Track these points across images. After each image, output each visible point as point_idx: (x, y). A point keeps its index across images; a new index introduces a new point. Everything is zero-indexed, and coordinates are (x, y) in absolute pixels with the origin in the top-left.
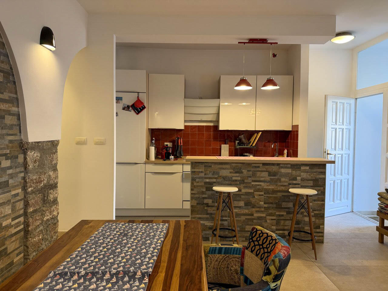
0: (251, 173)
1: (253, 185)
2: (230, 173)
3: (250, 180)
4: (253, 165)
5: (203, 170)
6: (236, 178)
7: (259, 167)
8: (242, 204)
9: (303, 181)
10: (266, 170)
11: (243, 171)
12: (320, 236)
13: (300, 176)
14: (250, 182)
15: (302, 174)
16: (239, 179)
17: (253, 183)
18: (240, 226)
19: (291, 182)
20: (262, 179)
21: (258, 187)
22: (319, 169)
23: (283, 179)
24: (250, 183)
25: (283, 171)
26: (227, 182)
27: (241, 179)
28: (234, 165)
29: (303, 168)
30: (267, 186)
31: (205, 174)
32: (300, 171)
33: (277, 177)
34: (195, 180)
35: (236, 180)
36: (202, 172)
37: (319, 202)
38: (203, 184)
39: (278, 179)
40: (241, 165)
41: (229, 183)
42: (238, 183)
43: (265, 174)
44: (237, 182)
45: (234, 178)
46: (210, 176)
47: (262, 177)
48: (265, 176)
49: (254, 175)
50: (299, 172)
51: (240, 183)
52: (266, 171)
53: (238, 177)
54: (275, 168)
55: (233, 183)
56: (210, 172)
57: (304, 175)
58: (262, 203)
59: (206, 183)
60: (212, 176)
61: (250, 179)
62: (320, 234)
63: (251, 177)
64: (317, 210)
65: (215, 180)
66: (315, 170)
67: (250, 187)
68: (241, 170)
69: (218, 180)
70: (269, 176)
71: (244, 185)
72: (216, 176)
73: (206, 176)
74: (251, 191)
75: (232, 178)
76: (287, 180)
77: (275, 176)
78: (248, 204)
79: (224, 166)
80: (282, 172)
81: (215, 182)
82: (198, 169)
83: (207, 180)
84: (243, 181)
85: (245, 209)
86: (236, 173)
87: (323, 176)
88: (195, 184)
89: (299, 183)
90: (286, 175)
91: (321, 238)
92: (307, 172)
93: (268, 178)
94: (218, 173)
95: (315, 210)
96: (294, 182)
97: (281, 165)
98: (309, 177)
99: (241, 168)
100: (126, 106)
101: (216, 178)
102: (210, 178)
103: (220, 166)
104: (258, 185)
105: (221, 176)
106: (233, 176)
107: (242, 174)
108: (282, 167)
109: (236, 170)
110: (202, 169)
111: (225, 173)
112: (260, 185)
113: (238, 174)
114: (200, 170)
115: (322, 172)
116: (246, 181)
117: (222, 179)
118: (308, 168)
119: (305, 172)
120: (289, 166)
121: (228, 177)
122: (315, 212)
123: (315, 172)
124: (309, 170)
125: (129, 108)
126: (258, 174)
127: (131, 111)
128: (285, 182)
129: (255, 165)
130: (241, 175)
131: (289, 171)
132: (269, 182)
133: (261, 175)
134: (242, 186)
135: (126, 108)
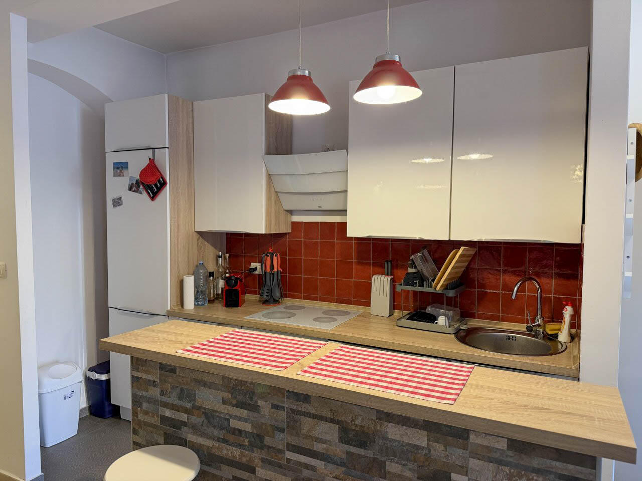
0: (283, 414)
1: (289, 460)
2: (225, 402)
3: (279, 440)
5: (157, 380)
6: (240, 423)
10: (329, 415)
11: (260, 403)
13: (464, 470)
14: (281, 447)
15: (474, 463)
16: (248, 427)
17: (289, 455)
20: (319, 447)
21: (306, 473)
22: (557, 460)
23: (393, 468)
24: (281, 452)
25: (393, 432)
26: (216, 432)
27: (255, 432)
29: (477, 439)
31: (162, 393)
32: (465, 448)
33: (370, 454)
34: (140, 406)
35: (240, 431)
36: (154, 384)
38: (156, 421)
39: (375, 460)
41: (221, 434)
42: (246, 442)
43: (328, 432)
44: (242, 439)
45: (234, 424)
46: (173, 399)
47: (318, 440)
48: (328, 438)
49: (293, 427)
50: (459, 452)
51: (252, 445)
52: (332, 421)
53: (246, 420)
55: (231, 438)
56: (173, 388)
57: (484, 473)
59: (164, 419)
60: (177, 402)
61: (281, 436)
63: (282, 431)
65: (184, 417)
66: (537, 464)
67: (280, 466)
68: (255, 399)
69: (194, 419)
70: (341, 440)
71: (264, 454)
72: (188, 405)
73: (164, 399)
75: (228, 420)
77: (362, 445)
79: (207, 377)
80: (391, 436)
82: (146, 372)
83: (168, 413)
84: (261, 438)
86: (240, 405)
88: (141, 417)
90: (407, 453)
92: (500, 462)
93: (340, 450)
94: (191, 397)
99: (252, 393)
100: (134, 182)
101: (186, 411)
102: (174, 407)
104: (307, 466)
105: (199, 408)
106: (231, 416)
107: (255, 415)
108: (390, 418)
109: (240, 398)
110: (153, 374)
111: (210, 399)
112: (313, 469)
113: (244, 413)
114: (151, 377)
116: (268, 441)
117: (203, 418)
118: (501, 444)
119: (490, 460)
121: (217, 414)
123: (538, 471)
124: (510, 453)
125: (139, 187)
126: (307, 424)
127: (141, 193)
130: (253, 415)
131: (420, 439)
132: (342, 464)
133: (316, 433)
134: (256, 456)
135: (134, 187)
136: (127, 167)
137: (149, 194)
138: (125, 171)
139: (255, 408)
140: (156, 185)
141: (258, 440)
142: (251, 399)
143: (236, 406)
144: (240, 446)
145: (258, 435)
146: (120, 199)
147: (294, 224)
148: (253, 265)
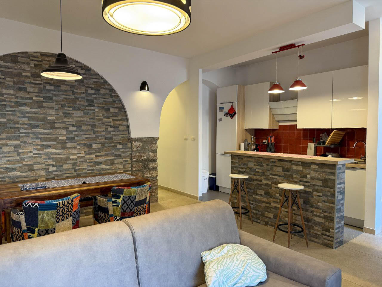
0: (269, 167)
1: (270, 178)
2: (255, 165)
3: (268, 173)
4: (270, 160)
6: (259, 170)
7: (275, 162)
8: (263, 192)
9: (313, 179)
10: (280, 166)
12: (329, 240)
13: (309, 174)
14: (268, 175)
15: (312, 172)
16: (261, 171)
17: (271, 176)
18: (261, 211)
19: (301, 179)
20: (277, 173)
21: (275, 180)
22: (328, 169)
23: (294, 176)
25: (295, 167)
26: (252, 173)
28: (257, 159)
29: (312, 166)
30: (282, 180)
31: (239, 165)
32: (310, 169)
33: (289, 173)
34: (233, 169)
35: (259, 172)
36: (237, 163)
37: (329, 204)
38: (237, 172)
39: (290, 175)
40: (262, 159)
41: (254, 173)
42: (260, 174)
43: (280, 169)
46: (242, 166)
47: (277, 172)
48: (280, 171)
49: (271, 169)
50: (308, 170)
51: (262, 175)
52: (281, 167)
54: (287, 165)
55: (256, 174)
56: (242, 163)
57: (314, 174)
58: (277, 195)
60: (243, 167)
61: (268, 172)
62: (330, 239)
63: (269, 170)
64: (327, 212)
66: (324, 170)
67: (268, 179)
69: (247, 170)
70: (283, 171)
71: (264, 177)
72: (246, 167)
73: (240, 166)
74: (270, 183)
75: (256, 170)
76: (298, 177)
77: (288, 171)
78: (267, 194)
79: (251, 159)
80: (294, 168)
81: (245, 172)
82: (235, 160)
83: (240, 170)
84: (264, 173)
85: (265, 198)
86: (259, 165)
87: (333, 177)
88: (233, 172)
89: (309, 181)
90: (297, 172)
91: (330, 242)
92: (317, 171)
93: (282, 173)
94: (247, 165)
95: (325, 212)
96: (305, 180)
97: (293, 162)
98: (319, 177)
99: (262, 163)
100: (226, 113)
101: (245, 169)
102: (242, 168)
103: (248, 159)
104: (275, 178)
105: (248, 168)
106: (256, 168)
107: (262, 167)
108: (294, 164)
110: (237, 160)
111: (251, 165)
112: (276, 179)
113: (259, 167)
114: (236, 161)
115: (331, 173)
117: (249, 170)
118: (317, 167)
119: (315, 171)
120: (300, 163)
121: (253, 168)
122: (325, 214)
123: (324, 172)
124: (319, 169)
125: (227, 115)
126: (275, 168)
128: (296, 178)
129: (272, 160)
130: (262, 168)
131: (300, 168)
132: (283, 177)
133: (277, 170)
134: (263, 177)
135: (226, 115)
136: (224, 109)
137: (230, 117)
138: (223, 110)
139: (262, 166)
140: (233, 114)
141: (263, 174)
142: (261, 164)
143: (258, 166)
144: (259, 176)
145: (263, 172)
146: (221, 119)
147: (280, 126)
148: (264, 141)
